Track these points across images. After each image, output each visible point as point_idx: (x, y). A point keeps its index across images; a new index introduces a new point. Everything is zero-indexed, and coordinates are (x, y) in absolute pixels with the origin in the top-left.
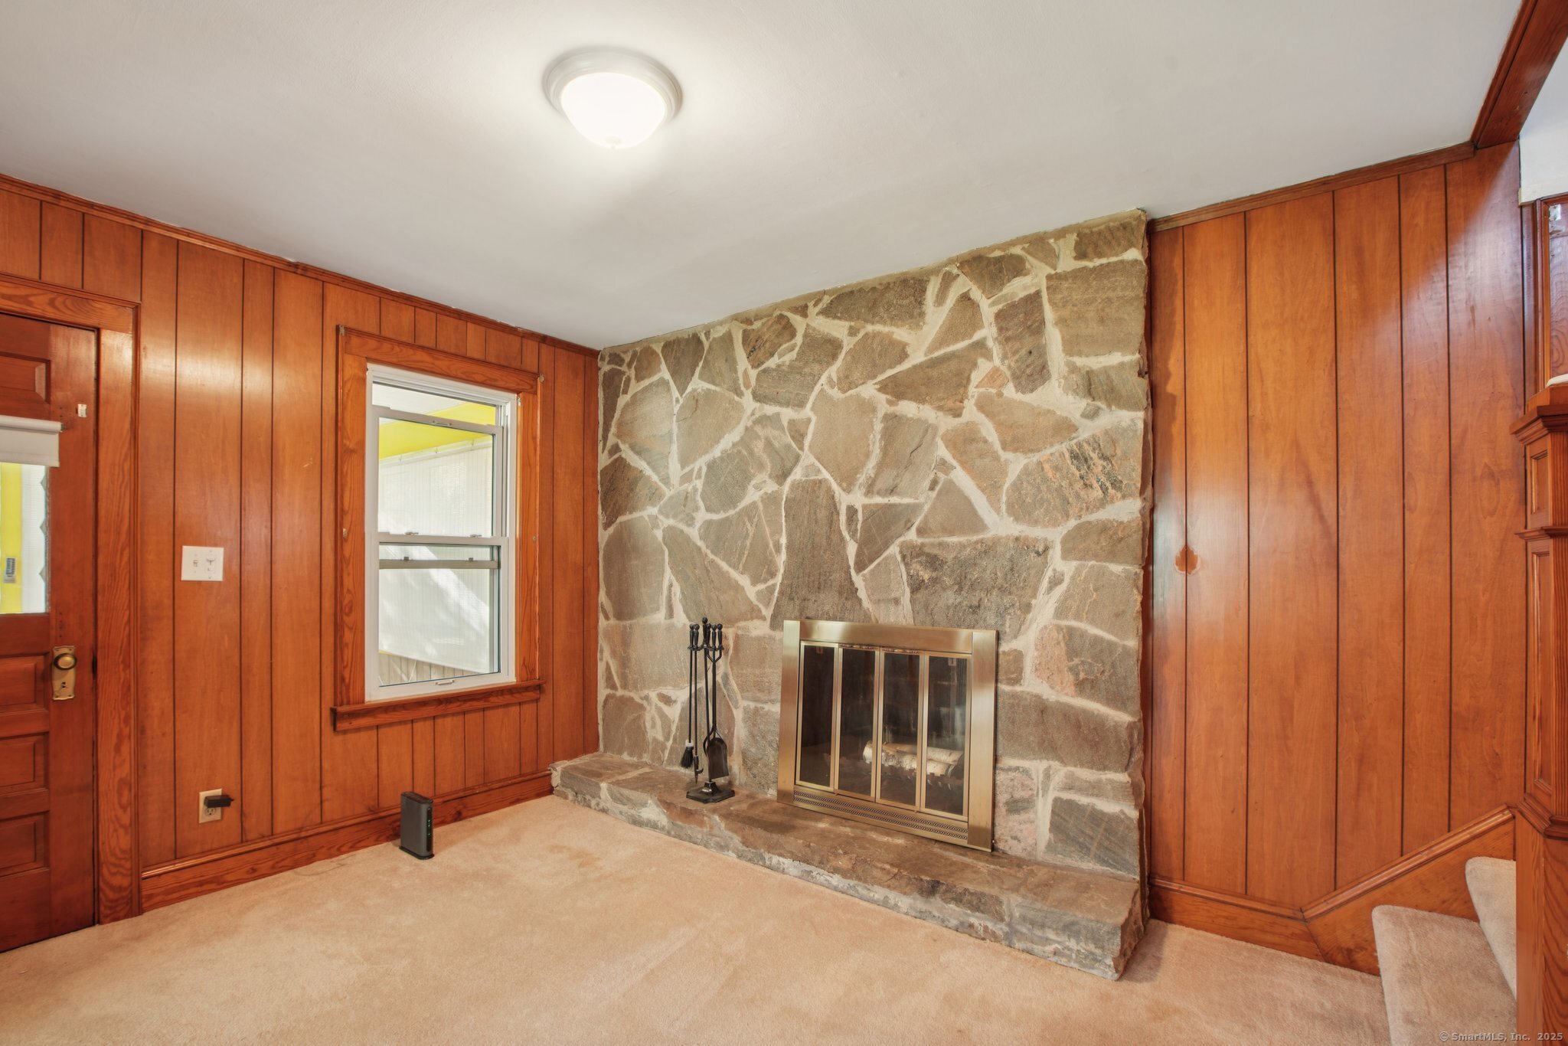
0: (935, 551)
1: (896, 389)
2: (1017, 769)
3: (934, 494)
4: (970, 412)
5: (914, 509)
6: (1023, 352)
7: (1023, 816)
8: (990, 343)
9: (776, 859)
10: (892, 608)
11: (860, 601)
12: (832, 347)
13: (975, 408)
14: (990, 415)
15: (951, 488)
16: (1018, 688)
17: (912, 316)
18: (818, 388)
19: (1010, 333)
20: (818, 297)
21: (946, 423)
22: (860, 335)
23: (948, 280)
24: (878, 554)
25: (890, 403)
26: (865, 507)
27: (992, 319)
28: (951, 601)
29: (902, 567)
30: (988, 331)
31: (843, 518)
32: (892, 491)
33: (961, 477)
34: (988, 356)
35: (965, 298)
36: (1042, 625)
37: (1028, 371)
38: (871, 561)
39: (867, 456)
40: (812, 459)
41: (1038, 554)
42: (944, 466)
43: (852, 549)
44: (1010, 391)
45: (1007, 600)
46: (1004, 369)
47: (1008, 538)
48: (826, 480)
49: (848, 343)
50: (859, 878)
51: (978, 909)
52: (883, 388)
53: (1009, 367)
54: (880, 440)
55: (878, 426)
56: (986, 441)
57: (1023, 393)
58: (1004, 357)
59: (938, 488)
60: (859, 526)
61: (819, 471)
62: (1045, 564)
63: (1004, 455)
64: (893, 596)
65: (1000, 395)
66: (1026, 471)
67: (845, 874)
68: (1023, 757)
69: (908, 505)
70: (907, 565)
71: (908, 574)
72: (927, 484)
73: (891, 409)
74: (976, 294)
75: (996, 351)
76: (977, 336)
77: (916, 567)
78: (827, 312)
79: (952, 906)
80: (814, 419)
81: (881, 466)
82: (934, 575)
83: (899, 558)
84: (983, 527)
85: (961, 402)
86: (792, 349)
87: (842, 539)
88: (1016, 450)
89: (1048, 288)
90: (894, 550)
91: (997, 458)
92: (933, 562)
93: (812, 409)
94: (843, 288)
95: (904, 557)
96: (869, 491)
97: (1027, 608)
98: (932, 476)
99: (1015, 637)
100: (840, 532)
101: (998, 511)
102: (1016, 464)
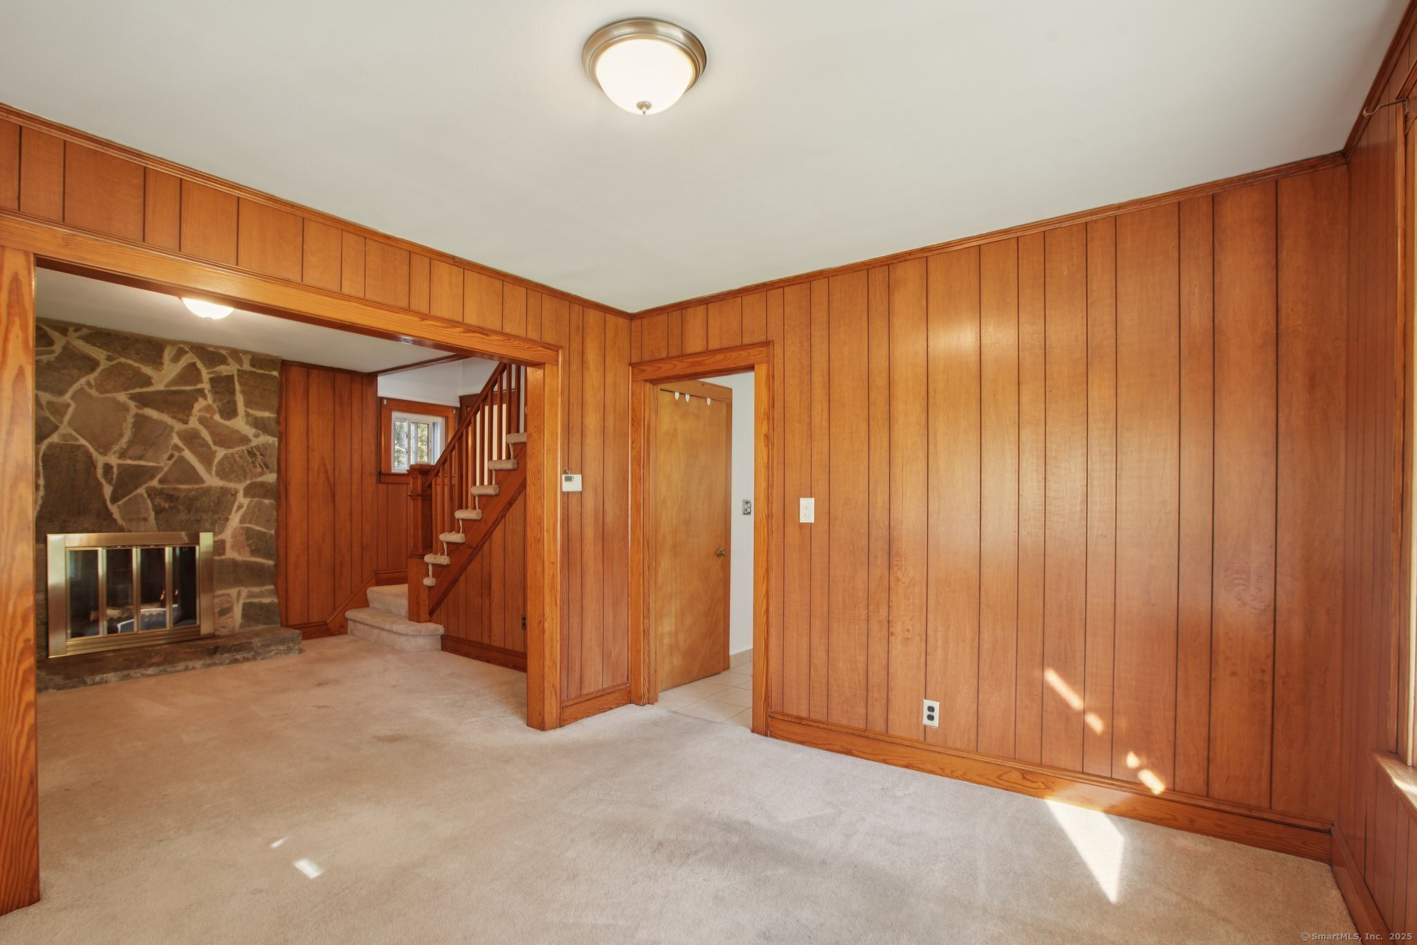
0: (172, 492)
1: (143, 401)
2: (224, 594)
3: (171, 462)
4: (194, 423)
5: (158, 469)
6: (225, 401)
7: (228, 616)
8: (206, 392)
9: (98, 678)
10: (142, 524)
11: (115, 521)
12: (93, 364)
13: (197, 422)
14: (206, 427)
15: (182, 460)
16: (223, 557)
17: (154, 362)
18: (76, 386)
19: (217, 390)
20: (78, 327)
21: (178, 426)
22: (115, 362)
23: (180, 353)
24: (129, 493)
25: (137, 407)
26: (119, 466)
27: (208, 380)
28: (183, 518)
29: (149, 501)
30: (206, 386)
31: (100, 471)
32: (140, 458)
33: (188, 455)
34: (205, 397)
35: (193, 366)
36: (234, 527)
37: (227, 410)
38: (124, 496)
39: (121, 435)
40: (70, 431)
41: (232, 495)
42: (176, 447)
43: (108, 490)
44: (217, 417)
45: (216, 517)
46: (215, 406)
47: (216, 487)
48: (84, 446)
49: (104, 364)
50: (169, 663)
51: (240, 650)
52: (133, 397)
53: (218, 406)
54: (132, 428)
55: (130, 420)
56: (204, 439)
57: (225, 419)
58: (214, 401)
59: (173, 460)
60: (115, 476)
61: (77, 439)
62: (235, 500)
63: (214, 448)
64: (142, 516)
65: (212, 418)
66: (226, 457)
67: (158, 664)
68: (226, 588)
69: (153, 467)
70: (152, 500)
71: (153, 504)
72: (166, 456)
73: (140, 412)
74: (200, 365)
75: (209, 396)
76: (199, 386)
77: (158, 500)
78: (86, 339)
79: (226, 655)
80: (73, 405)
81: (131, 443)
82: (172, 505)
83: (145, 495)
84: (202, 481)
85: (188, 416)
86: (52, 352)
87: (100, 484)
88: (221, 446)
89: (238, 375)
90: (141, 490)
91: (210, 448)
92: (170, 498)
93: (73, 398)
94: (101, 329)
95: (149, 496)
96: (122, 455)
97: (227, 520)
98: (169, 453)
99: (221, 533)
100: (97, 479)
101: (210, 473)
102: (221, 453)
